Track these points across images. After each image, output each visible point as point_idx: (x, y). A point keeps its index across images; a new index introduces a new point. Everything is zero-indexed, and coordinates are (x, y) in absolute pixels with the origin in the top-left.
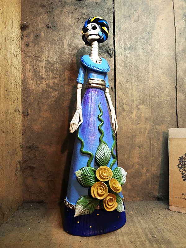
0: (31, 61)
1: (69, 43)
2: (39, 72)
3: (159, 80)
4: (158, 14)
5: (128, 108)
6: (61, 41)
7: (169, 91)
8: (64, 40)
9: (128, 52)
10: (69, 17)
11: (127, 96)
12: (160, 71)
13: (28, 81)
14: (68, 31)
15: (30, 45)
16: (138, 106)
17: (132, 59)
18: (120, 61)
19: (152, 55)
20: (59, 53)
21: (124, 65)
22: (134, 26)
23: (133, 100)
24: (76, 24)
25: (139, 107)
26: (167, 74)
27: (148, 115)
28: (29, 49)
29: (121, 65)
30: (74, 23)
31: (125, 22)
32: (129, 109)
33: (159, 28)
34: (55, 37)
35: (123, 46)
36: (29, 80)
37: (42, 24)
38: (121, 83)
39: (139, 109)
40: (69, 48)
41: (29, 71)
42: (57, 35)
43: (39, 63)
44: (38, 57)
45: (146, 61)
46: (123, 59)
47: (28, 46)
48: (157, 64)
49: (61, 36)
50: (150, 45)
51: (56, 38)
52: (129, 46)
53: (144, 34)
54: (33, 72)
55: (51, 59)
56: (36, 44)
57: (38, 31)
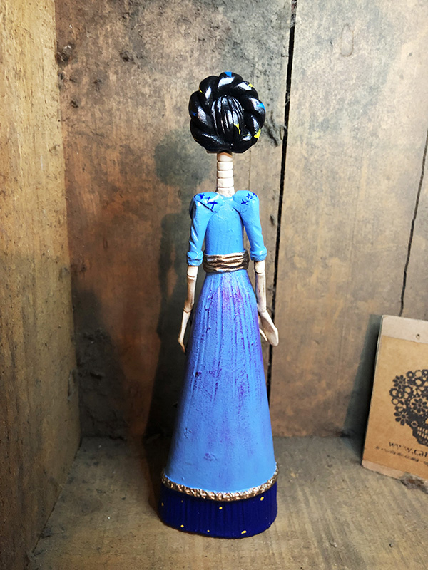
0: (86, 145)
1: (179, 105)
2: (106, 174)
3: (380, 204)
4: (401, 40)
5: (304, 263)
6: (160, 97)
7: (396, 231)
8: (166, 96)
9: (317, 136)
10: (179, 32)
11: (304, 238)
12: (385, 184)
13: (80, 193)
14: (176, 73)
15: (83, 104)
16: (325, 259)
17: (324, 153)
18: (296, 156)
19: (371, 146)
20: (152, 129)
21: (306, 166)
22: (340, 69)
23: (317, 247)
24: (196, 54)
25: (327, 261)
26: (400, 192)
27: (344, 280)
28: (81, 116)
29: (298, 165)
30: (192, 52)
31: (317, 56)
32: (306, 266)
33: (398, 77)
34: (144, 86)
35: (307, 119)
36: (82, 192)
37: (110, 50)
38: (294, 208)
39: (326, 266)
40: (179, 117)
41: (81, 170)
42: (149, 81)
43: (105, 152)
44: (102, 135)
45: (356, 160)
46: (304, 153)
47: (77, 107)
48: (380, 168)
49: (158, 83)
50: (370, 120)
51: (146, 90)
52: (321, 120)
53: (361, 92)
54: (91, 173)
55: (133, 142)
56: (96, 102)
57: (101, 68)
